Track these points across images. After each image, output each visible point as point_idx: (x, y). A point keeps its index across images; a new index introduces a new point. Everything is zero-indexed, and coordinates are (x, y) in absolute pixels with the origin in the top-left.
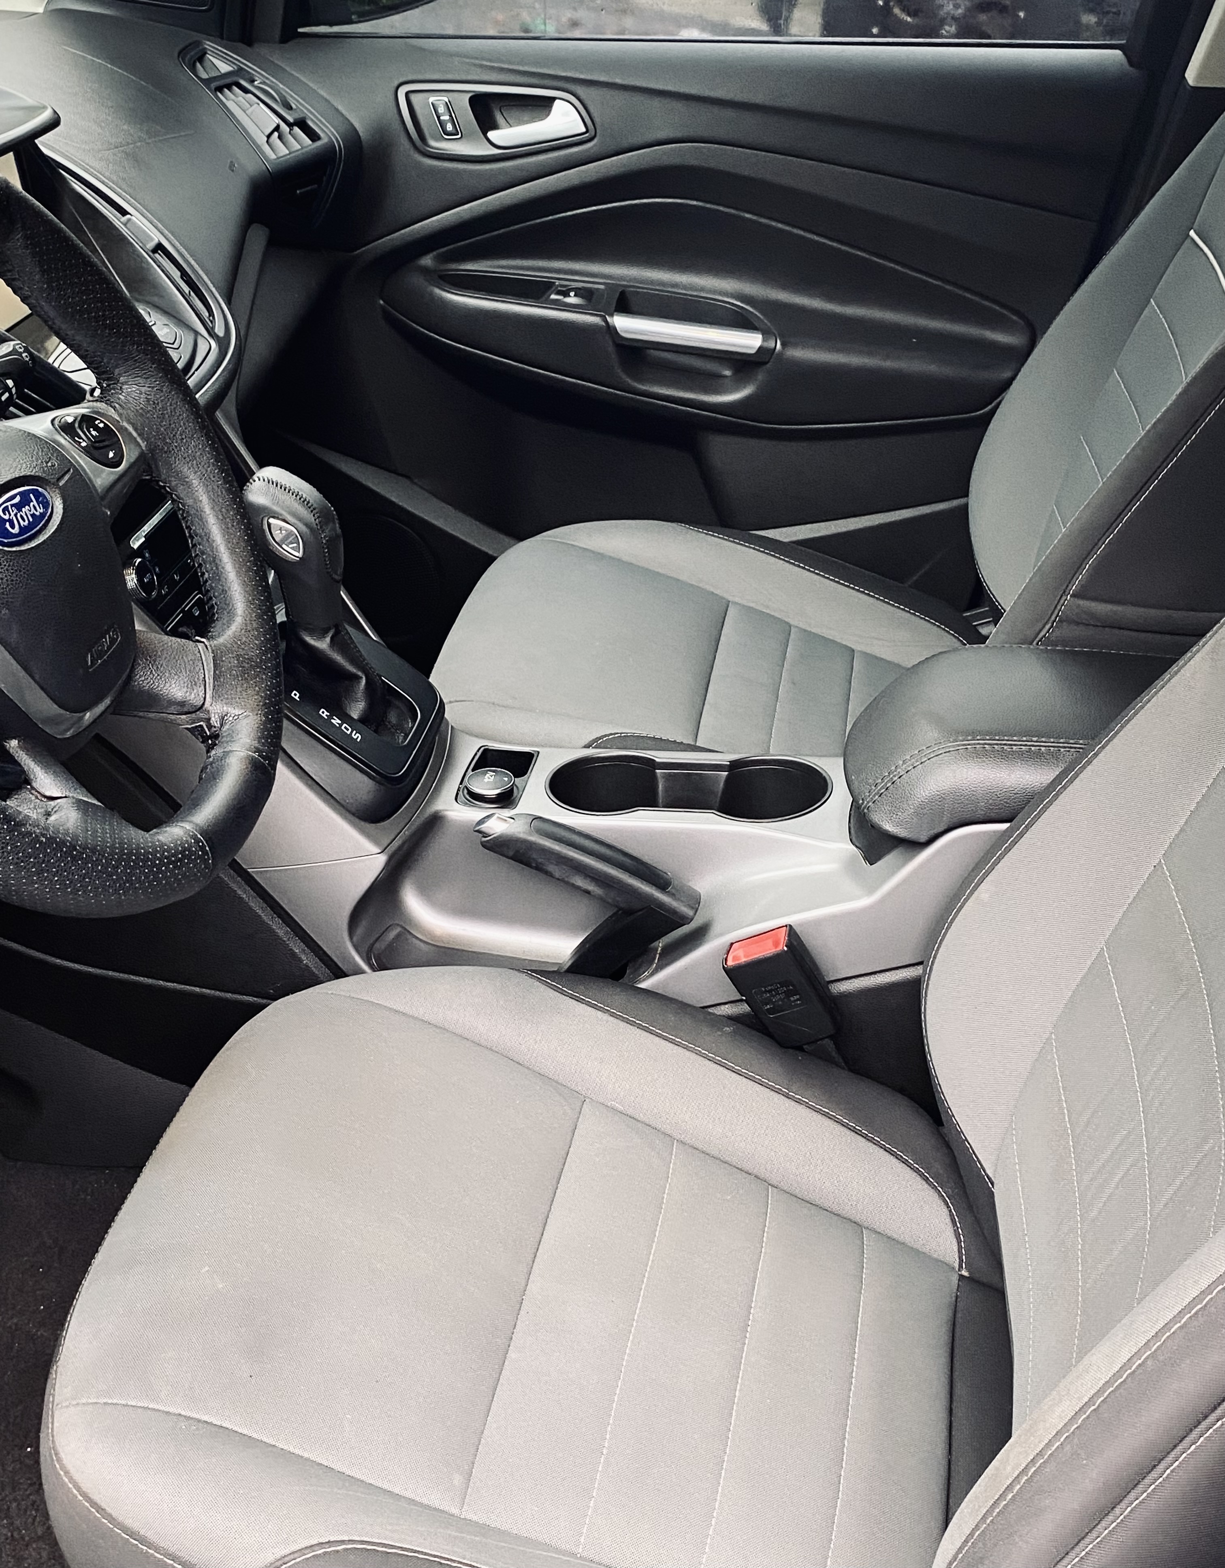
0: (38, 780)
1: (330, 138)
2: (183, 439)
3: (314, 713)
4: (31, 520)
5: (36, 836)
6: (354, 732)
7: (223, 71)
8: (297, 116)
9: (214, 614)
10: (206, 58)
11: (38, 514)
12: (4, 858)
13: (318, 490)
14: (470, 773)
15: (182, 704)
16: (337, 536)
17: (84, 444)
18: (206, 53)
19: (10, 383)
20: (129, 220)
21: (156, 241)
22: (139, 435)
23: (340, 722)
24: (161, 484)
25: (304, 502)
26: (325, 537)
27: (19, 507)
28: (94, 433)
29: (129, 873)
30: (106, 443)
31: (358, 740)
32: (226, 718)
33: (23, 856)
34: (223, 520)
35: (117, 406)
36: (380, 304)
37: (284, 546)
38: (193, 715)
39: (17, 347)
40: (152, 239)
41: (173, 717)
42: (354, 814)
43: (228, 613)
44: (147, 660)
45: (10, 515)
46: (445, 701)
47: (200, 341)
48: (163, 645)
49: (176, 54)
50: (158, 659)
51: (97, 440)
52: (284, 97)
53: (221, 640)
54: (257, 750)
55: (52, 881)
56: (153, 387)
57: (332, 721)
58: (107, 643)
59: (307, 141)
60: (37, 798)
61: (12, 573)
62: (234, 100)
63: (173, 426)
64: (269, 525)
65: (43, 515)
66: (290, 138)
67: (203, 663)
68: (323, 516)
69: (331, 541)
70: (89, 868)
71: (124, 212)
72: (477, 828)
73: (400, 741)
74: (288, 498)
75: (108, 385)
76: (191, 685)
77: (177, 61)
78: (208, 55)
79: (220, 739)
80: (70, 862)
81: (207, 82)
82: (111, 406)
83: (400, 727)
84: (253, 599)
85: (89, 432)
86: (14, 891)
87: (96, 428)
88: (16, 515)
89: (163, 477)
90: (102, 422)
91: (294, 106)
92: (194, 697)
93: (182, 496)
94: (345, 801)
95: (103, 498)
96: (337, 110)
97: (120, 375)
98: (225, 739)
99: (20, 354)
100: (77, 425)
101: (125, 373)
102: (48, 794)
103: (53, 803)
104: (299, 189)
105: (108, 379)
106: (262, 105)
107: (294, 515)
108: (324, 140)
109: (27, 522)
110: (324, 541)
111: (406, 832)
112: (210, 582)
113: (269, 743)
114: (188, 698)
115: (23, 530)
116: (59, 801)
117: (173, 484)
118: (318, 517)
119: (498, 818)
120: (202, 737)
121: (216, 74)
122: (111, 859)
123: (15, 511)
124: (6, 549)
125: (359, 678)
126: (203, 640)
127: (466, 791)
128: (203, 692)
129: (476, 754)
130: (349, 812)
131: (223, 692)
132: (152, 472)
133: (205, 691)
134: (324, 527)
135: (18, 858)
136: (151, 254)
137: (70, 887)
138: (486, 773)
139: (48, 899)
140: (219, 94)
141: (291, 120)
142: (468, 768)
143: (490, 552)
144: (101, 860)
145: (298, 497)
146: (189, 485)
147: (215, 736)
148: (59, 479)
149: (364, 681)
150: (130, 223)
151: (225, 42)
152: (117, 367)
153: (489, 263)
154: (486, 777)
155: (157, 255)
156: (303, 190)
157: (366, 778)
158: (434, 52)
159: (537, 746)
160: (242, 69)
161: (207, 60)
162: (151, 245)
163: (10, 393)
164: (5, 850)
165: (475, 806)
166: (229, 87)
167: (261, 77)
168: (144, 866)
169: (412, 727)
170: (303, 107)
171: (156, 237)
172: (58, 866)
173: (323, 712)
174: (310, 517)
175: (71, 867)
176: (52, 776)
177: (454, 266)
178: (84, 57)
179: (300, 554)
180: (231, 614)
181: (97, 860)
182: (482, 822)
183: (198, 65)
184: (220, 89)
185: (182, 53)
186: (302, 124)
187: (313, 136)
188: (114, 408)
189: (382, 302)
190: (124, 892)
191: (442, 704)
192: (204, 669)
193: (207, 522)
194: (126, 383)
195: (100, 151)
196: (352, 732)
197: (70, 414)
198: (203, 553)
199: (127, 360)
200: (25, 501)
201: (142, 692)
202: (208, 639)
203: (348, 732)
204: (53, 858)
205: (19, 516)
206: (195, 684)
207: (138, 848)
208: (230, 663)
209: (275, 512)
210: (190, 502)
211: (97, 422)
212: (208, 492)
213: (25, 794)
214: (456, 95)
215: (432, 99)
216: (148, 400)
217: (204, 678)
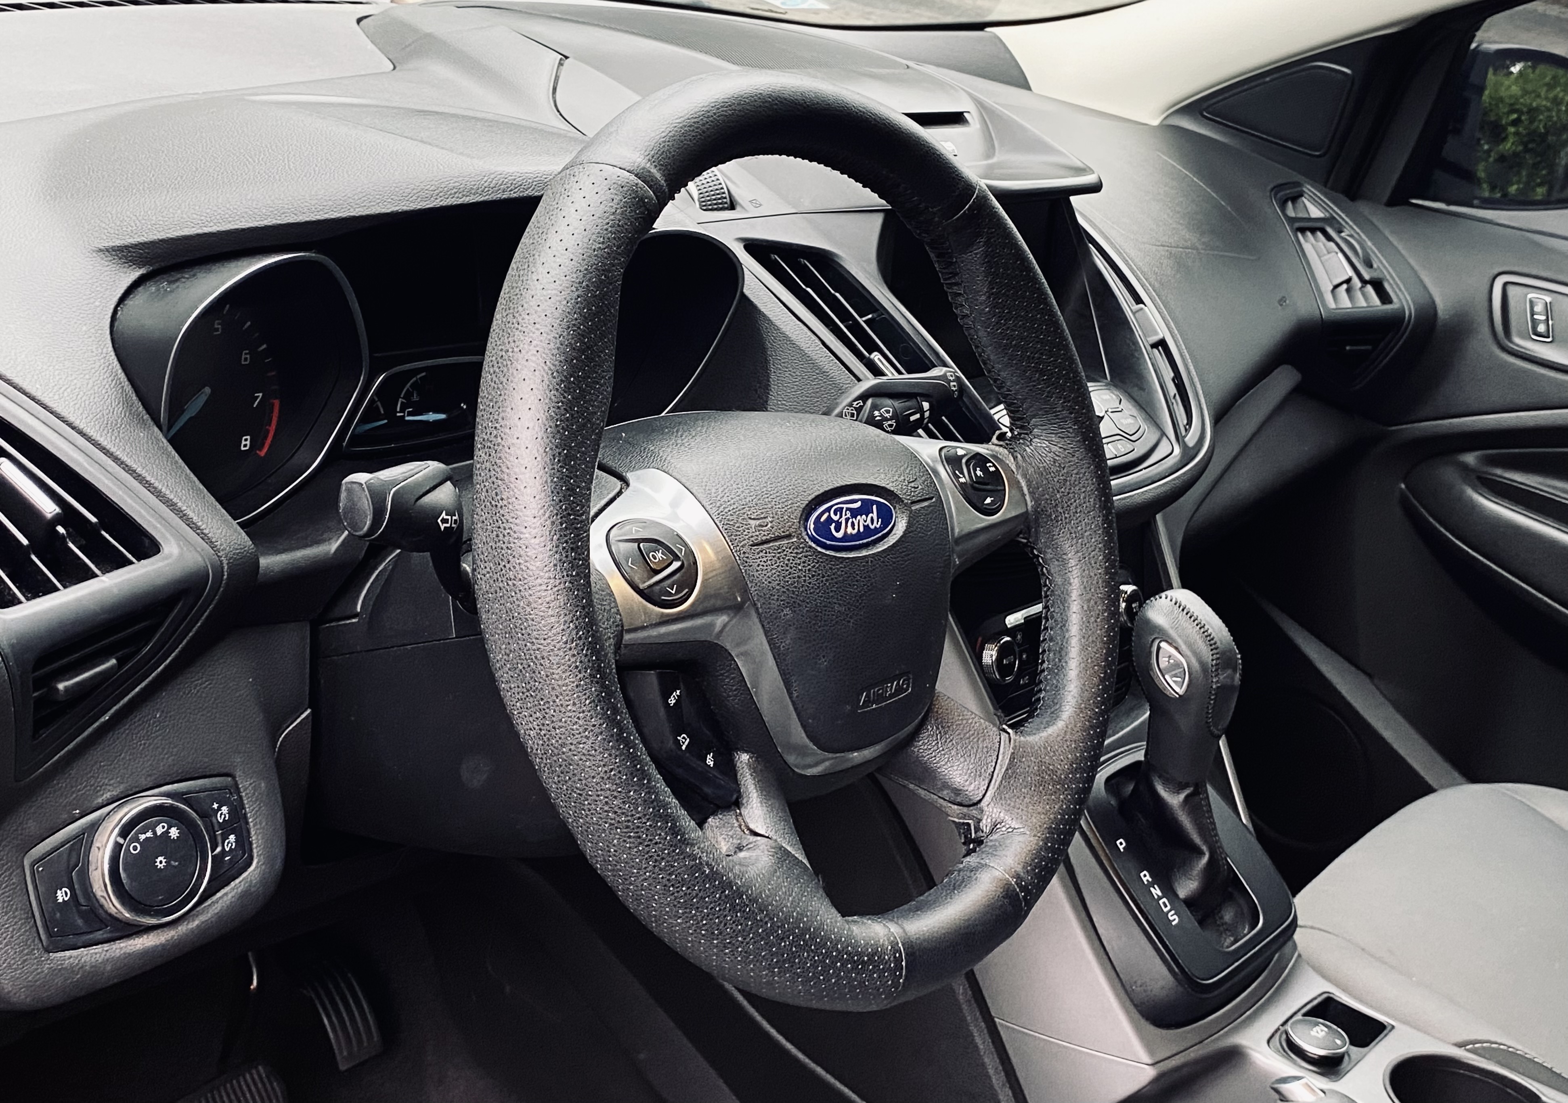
0: (749, 807)
1: (1402, 303)
2: (1076, 512)
3: (1134, 873)
4: (862, 530)
5: (701, 863)
6: (1173, 912)
7: (1313, 216)
8: (1375, 275)
9: (1036, 709)
10: (1300, 200)
11: (872, 527)
12: (654, 873)
13: (1229, 631)
14: (1299, 1017)
15: (957, 791)
16: (1232, 687)
17: (962, 480)
18: (1302, 196)
19: (926, 405)
20: (1141, 309)
21: (1161, 336)
22: (1029, 492)
23: (1160, 894)
24: (1036, 552)
25: (1209, 639)
26: (1217, 682)
27: (855, 513)
28: (979, 473)
29: (793, 953)
30: (989, 487)
31: (1174, 923)
32: (998, 826)
33: (675, 879)
34: (1087, 612)
35: (1019, 456)
36: (1401, 489)
37: (1167, 677)
38: (965, 810)
39: (948, 374)
40: (1156, 333)
41: (944, 803)
42: (1136, 1006)
43: (1052, 713)
44: (938, 728)
45: (841, 517)
46: (1299, 922)
47: (1164, 442)
48: (962, 720)
49: (1269, 188)
50: (950, 733)
51: (980, 482)
52: (1369, 254)
53: (1030, 739)
54: (1018, 876)
55: (698, 923)
56: (1065, 449)
57: (1152, 889)
58: (891, 690)
59: (1375, 300)
60: (740, 826)
61: (813, 576)
62: (1312, 245)
63: (1071, 495)
64: (1159, 648)
65: (877, 531)
66: (1359, 295)
67: (998, 756)
68: (1224, 661)
69: (1224, 690)
70: (747, 925)
71: (1138, 300)
72: (1276, 1086)
73: (1226, 944)
74: (1190, 627)
75: (1019, 434)
76: (975, 775)
77: (1268, 194)
78: (1303, 199)
79: (982, 846)
80: (727, 909)
81: (1291, 220)
82: (1013, 455)
83: (1233, 931)
84: (1086, 708)
85: (975, 470)
86: (655, 916)
87: (985, 469)
88: (847, 520)
89: (1040, 545)
90: (994, 466)
91: (1375, 266)
92: (973, 788)
93: (1052, 571)
94: (1131, 987)
95: (958, 541)
96: (1421, 281)
97: (1036, 426)
98: (987, 849)
99: (949, 381)
100: (964, 461)
101: (1042, 425)
102: (752, 826)
103: (752, 838)
104: (1351, 345)
105: (1022, 427)
106: (1340, 255)
107: (1190, 646)
108: (1395, 305)
109: (856, 531)
110: (1214, 687)
111: (1193, 1054)
112: (1046, 673)
113: (1035, 874)
114: (966, 788)
115: (846, 537)
116: (759, 838)
117: (1049, 556)
118: (1217, 659)
119: (1307, 1084)
120: (966, 837)
121: (1306, 216)
122: (778, 927)
123: (849, 515)
124: (819, 549)
125: (1201, 853)
126: (1010, 731)
127: (1284, 1036)
128: (985, 787)
129: (1315, 998)
130: (1132, 1000)
131: (1007, 796)
132: (1030, 536)
133: (988, 787)
134: (1219, 671)
135: (668, 880)
136: (1149, 348)
137: (717, 939)
138: (1317, 1024)
139: (689, 942)
140: (1300, 235)
141: (1367, 277)
142: (1299, 1010)
143: (1431, 782)
144: (766, 923)
145: (1202, 630)
146: (1064, 563)
147: (979, 842)
148: (913, 502)
149: (1205, 859)
150: (1140, 313)
151: (1327, 190)
152: (1034, 416)
153: (1540, 479)
154: (1315, 1029)
155: (1155, 351)
156: (1355, 348)
157: (1164, 971)
158: (1551, 250)
159: (1396, 1019)
160: (1334, 218)
161: (1302, 205)
162: (1154, 339)
163: (922, 416)
164: (657, 864)
165: (1289, 1058)
166: (1313, 231)
167: (1351, 229)
168: (815, 952)
169: (1245, 935)
170: (1383, 267)
171: (1162, 332)
172: (712, 908)
173: (1145, 876)
174: (1207, 655)
175: (725, 916)
176: (765, 809)
177: (1499, 471)
178: (1174, 167)
179: (1181, 691)
180: (1055, 716)
181: (761, 920)
182: (1285, 1080)
183: (1290, 204)
184: (1303, 230)
185: (1278, 188)
186: (1378, 285)
187: (1384, 297)
188: (1015, 458)
189: (1403, 486)
190: (779, 972)
191: (1294, 925)
192: (996, 763)
193: (1068, 607)
194: (1038, 437)
195: (1144, 243)
196: (1170, 911)
197: (963, 448)
198: (1051, 640)
199: (1047, 413)
200: (865, 509)
201: (918, 761)
202: (1016, 732)
203: (1165, 910)
204: (708, 897)
205: (850, 520)
206: (980, 776)
207: (819, 928)
208: (1029, 766)
209: (1169, 636)
210: (1059, 580)
211: (988, 465)
212: (1083, 577)
213: (730, 818)
214: (1560, 297)
215: (1531, 295)
216: (1055, 461)
217: (993, 772)
